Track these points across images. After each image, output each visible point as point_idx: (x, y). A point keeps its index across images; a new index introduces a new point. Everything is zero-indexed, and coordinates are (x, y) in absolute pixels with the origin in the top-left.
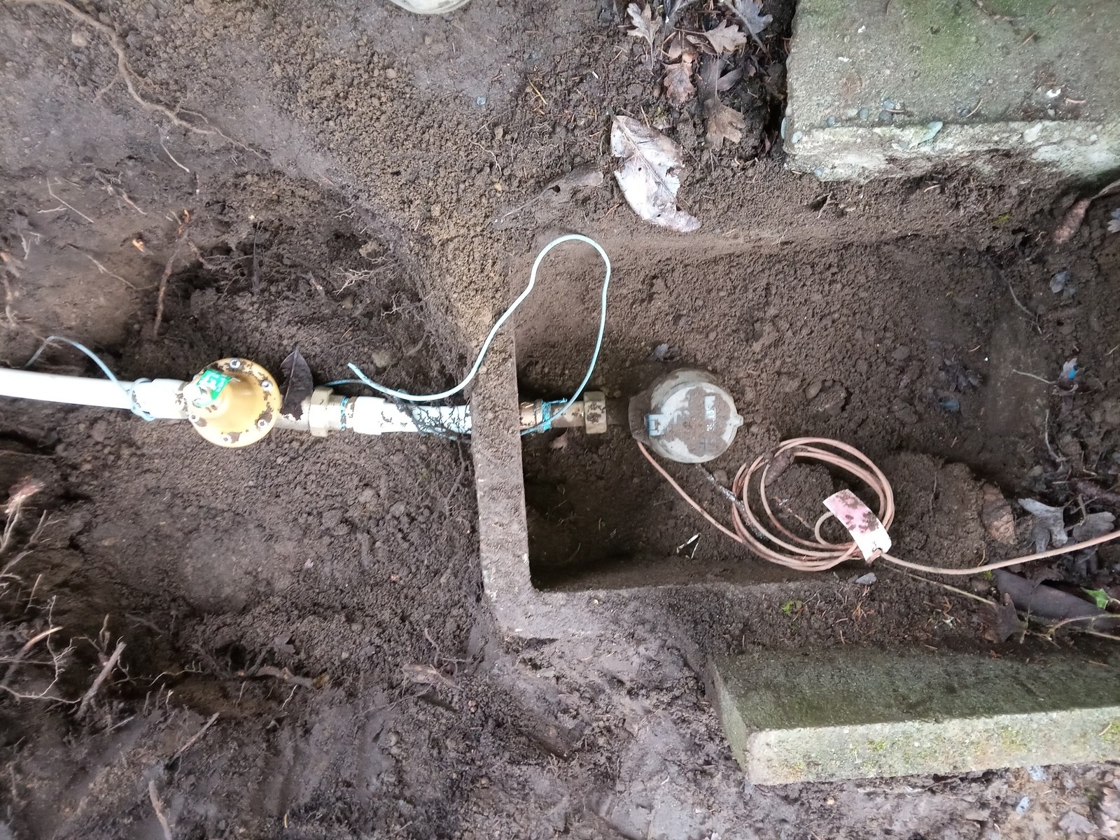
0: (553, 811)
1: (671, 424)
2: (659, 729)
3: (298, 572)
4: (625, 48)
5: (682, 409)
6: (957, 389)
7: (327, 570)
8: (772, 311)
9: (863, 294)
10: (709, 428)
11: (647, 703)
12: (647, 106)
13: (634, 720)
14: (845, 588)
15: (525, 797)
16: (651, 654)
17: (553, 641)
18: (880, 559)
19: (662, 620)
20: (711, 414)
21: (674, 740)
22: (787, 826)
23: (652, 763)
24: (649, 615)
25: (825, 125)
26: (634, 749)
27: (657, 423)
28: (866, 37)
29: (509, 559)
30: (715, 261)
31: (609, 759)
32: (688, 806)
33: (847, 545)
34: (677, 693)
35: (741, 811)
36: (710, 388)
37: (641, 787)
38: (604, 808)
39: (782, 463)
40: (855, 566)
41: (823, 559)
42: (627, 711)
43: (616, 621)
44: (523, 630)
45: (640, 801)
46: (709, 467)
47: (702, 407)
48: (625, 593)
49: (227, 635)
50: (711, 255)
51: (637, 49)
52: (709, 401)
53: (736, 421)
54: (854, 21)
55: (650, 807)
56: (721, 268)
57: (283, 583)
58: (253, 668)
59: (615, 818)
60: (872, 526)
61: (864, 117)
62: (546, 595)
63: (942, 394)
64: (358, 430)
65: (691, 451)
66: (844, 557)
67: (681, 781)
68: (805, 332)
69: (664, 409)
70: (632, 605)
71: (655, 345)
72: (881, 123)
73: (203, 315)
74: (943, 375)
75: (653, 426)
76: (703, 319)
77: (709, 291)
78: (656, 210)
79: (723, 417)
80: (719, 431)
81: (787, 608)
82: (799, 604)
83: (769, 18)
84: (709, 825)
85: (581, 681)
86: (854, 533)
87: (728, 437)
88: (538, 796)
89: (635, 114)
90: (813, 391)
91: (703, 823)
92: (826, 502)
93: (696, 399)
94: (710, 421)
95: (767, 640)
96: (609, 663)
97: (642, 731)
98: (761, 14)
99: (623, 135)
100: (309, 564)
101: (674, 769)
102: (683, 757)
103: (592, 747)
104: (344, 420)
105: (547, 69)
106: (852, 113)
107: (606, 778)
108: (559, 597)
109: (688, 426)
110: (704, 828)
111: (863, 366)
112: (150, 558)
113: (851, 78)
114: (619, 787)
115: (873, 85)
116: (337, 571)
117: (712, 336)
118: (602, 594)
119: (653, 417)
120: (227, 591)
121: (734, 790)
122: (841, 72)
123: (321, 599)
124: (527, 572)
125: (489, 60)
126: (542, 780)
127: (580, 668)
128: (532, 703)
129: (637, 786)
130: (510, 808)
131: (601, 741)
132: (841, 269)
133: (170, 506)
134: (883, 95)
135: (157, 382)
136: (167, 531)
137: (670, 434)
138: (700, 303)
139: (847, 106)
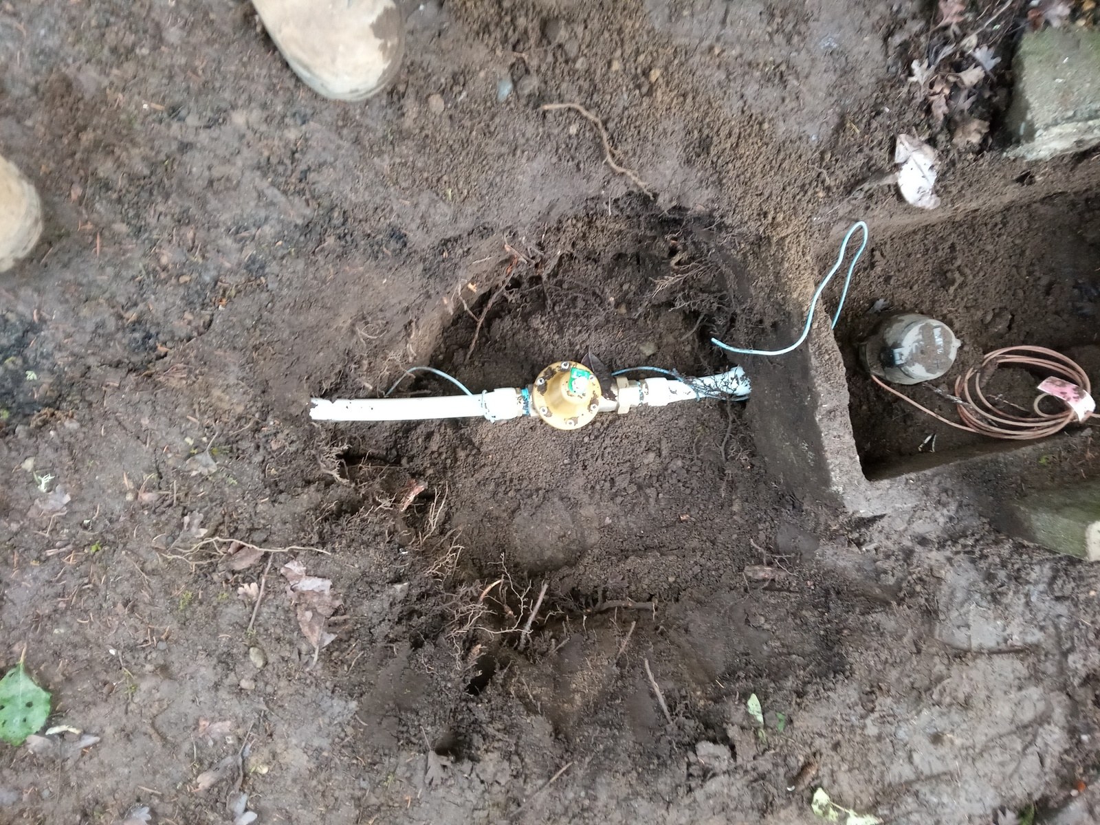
0: (905, 640)
1: (911, 353)
2: (960, 570)
3: (602, 528)
4: (905, 90)
5: (918, 341)
6: (1090, 300)
7: (623, 523)
8: (958, 262)
9: (1017, 242)
10: (939, 351)
11: (948, 553)
12: (916, 126)
13: (941, 568)
14: (1075, 440)
15: (882, 634)
16: (952, 514)
17: (882, 517)
18: (1091, 418)
19: (958, 487)
20: (939, 341)
21: (973, 575)
22: (1064, 619)
23: (960, 595)
24: (948, 485)
25: (1055, 123)
26: (945, 589)
27: (901, 355)
28: (1070, 64)
29: (847, 461)
30: (915, 232)
31: (927, 600)
32: (991, 621)
33: (1065, 413)
34: (977, 537)
35: (1028, 616)
36: (935, 323)
37: (956, 614)
38: (937, 632)
39: (991, 370)
40: (1074, 427)
41: (1048, 427)
42: (933, 563)
43: (926, 493)
44: (865, 512)
45: (959, 623)
46: (936, 383)
47: (932, 337)
48: (928, 472)
49: (569, 583)
50: (910, 229)
51: (913, 89)
52: (937, 332)
53: (957, 343)
54: (1059, 56)
55: (968, 626)
56: (918, 237)
57: (594, 538)
58: (598, 604)
59: (946, 639)
60: (1081, 395)
61: (1079, 115)
62: (876, 483)
63: (1079, 304)
64: (652, 404)
65: (928, 371)
66: (1067, 421)
67: (984, 604)
68: (981, 274)
69: (905, 343)
70: (936, 480)
71: (872, 302)
72: (1090, 118)
73: (503, 337)
74: (1076, 291)
75: (897, 357)
76: (906, 276)
77: (909, 255)
78: (919, 196)
79: (947, 343)
80: (946, 353)
81: (1043, 461)
82: (1050, 457)
83: (998, 60)
84: (1008, 631)
85: (895, 548)
86: (1071, 403)
87: (953, 356)
88: (891, 633)
89: (909, 132)
90: (989, 318)
91: (1004, 630)
92: (1040, 387)
93: (927, 332)
94: (939, 347)
95: (1038, 485)
96: (920, 527)
97: (948, 574)
98: (994, 57)
99: (904, 147)
100: (608, 521)
101: (977, 596)
102: (982, 586)
103: (913, 594)
104: (642, 398)
105: (856, 109)
106: (1070, 113)
107: (930, 614)
108: (885, 483)
109: (924, 353)
110: (1005, 634)
111: (1020, 294)
112: (489, 537)
113: (1065, 92)
114: (942, 617)
115: (1079, 95)
116: (631, 523)
117: (915, 287)
118: (913, 475)
119: (897, 351)
120: (548, 554)
121: (1023, 600)
122: (1058, 89)
123: (626, 545)
124: (859, 467)
125: (820, 109)
126: (888, 622)
127: (895, 537)
128: (854, 575)
129: (954, 614)
130: (874, 645)
131: (918, 588)
132: (1005, 225)
133: (495, 494)
134: (1088, 100)
135: (497, 391)
136: (496, 513)
137: (913, 360)
138: (903, 265)
139: (1067, 110)
